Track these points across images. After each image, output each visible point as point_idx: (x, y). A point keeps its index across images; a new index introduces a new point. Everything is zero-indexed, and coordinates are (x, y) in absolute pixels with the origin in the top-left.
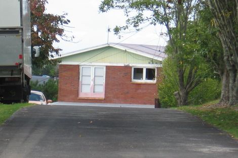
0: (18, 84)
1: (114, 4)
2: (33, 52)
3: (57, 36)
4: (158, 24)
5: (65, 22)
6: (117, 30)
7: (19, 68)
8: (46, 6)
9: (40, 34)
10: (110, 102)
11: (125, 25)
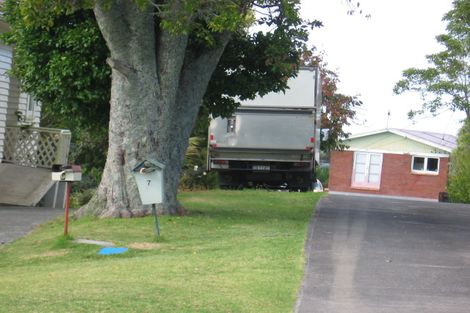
0: (307, 170)
1: (410, 87)
2: (322, 136)
3: (349, 120)
4: (457, 110)
5: (357, 104)
6: (411, 114)
7: (309, 153)
8: (338, 85)
9: (329, 115)
10: (385, 193)
11: (421, 109)
